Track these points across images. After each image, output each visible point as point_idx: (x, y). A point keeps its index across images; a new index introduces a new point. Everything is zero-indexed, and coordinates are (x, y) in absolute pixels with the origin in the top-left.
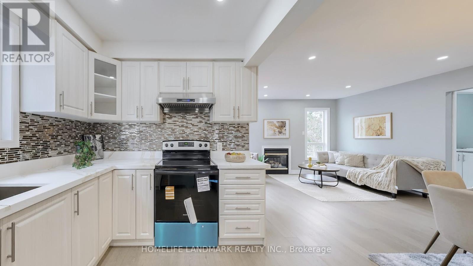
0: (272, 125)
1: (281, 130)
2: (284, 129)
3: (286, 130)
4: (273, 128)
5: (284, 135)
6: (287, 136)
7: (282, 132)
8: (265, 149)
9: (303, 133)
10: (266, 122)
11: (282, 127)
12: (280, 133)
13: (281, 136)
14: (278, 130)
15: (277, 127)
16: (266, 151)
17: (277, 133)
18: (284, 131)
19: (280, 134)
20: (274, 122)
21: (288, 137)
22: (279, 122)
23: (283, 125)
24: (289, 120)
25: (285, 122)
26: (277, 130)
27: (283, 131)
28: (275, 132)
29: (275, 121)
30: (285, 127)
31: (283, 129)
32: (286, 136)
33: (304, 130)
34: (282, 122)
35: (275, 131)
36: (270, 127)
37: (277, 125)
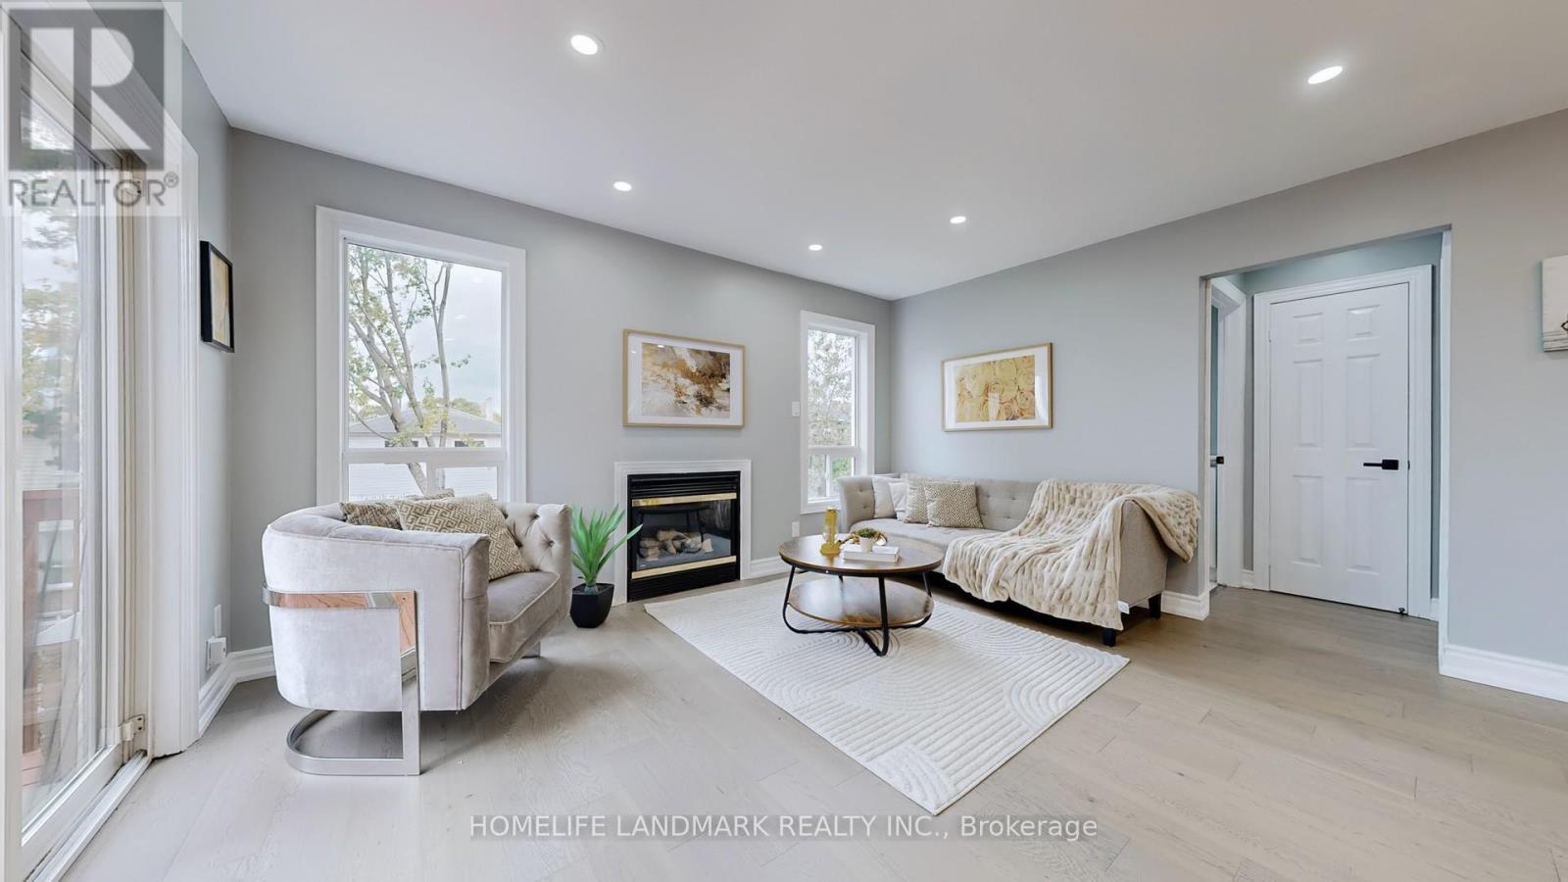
0: (670, 363)
1: (710, 389)
2: (724, 385)
3: (728, 390)
4: (672, 377)
5: (723, 411)
6: (734, 418)
7: (711, 397)
8: (630, 477)
9: (795, 408)
10: (636, 344)
11: (712, 376)
12: (705, 401)
13: (709, 417)
14: (696, 387)
15: (688, 374)
16: (639, 485)
17: (692, 402)
18: (721, 394)
19: (703, 410)
20: (677, 352)
21: (739, 423)
22: (698, 352)
23: (716, 370)
24: (742, 347)
25: (728, 356)
26: (691, 389)
27: (717, 393)
28: (683, 398)
29: (682, 349)
30: (723, 376)
31: (717, 384)
32: (728, 417)
33: (798, 399)
34: (712, 354)
35: (680, 393)
36: (657, 369)
37: (692, 364)
